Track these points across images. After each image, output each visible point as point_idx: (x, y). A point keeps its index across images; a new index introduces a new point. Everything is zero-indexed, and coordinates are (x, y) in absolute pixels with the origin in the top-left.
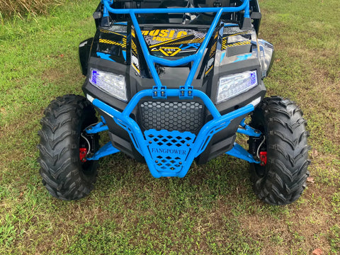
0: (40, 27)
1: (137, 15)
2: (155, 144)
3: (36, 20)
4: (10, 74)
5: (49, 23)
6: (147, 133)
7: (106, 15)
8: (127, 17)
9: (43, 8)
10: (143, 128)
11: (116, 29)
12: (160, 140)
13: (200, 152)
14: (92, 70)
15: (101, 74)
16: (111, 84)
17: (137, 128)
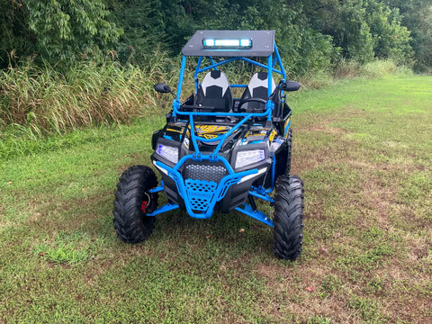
0: (122, 133)
1: (194, 116)
2: (191, 189)
3: (120, 127)
4: (92, 167)
5: (130, 131)
6: (187, 181)
7: (174, 115)
8: (187, 117)
9: (128, 118)
10: (185, 178)
11: (178, 124)
12: (195, 187)
13: (221, 198)
14: (158, 145)
15: (164, 148)
16: (169, 153)
17: (181, 179)
